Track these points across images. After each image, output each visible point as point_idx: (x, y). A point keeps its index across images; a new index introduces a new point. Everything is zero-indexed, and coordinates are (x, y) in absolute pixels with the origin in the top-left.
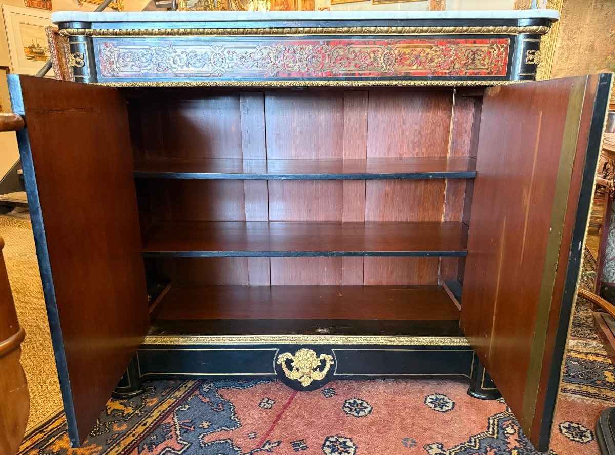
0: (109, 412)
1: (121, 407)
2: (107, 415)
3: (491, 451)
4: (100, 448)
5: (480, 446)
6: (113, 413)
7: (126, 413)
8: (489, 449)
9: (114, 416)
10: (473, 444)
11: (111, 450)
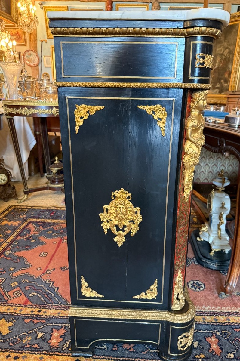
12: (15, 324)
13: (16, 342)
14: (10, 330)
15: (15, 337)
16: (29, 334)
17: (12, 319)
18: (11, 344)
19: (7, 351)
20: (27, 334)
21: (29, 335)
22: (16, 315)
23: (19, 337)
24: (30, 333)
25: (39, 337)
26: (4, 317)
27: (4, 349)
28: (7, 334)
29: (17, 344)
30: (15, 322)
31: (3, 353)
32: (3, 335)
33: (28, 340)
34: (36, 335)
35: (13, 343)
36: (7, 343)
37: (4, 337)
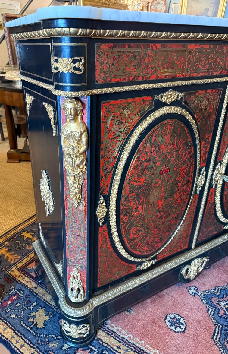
0: (25, 238)
1: (31, 237)
2: (24, 240)
3: (226, 297)
4: (19, 257)
5: (220, 293)
6: (27, 239)
7: (33, 240)
8: (225, 296)
9: (27, 241)
10: (216, 291)
11: (24, 259)
12: (50, 320)
13: (44, 342)
14: (44, 325)
15: (45, 336)
16: (57, 339)
17: (50, 313)
18: (39, 342)
19: (34, 348)
20: (55, 338)
21: (57, 341)
22: (54, 310)
23: (48, 337)
24: (59, 339)
25: (63, 348)
26: (45, 307)
27: (33, 344)
28: (41, 328)
29: (44, 344)
30: (51, 317)
31: (30, 348)
32: (38, 327)
33: (53, 346)
34: (62, 344)
35: (42, 341)
36: (37, 338)
37: (37, 330)
